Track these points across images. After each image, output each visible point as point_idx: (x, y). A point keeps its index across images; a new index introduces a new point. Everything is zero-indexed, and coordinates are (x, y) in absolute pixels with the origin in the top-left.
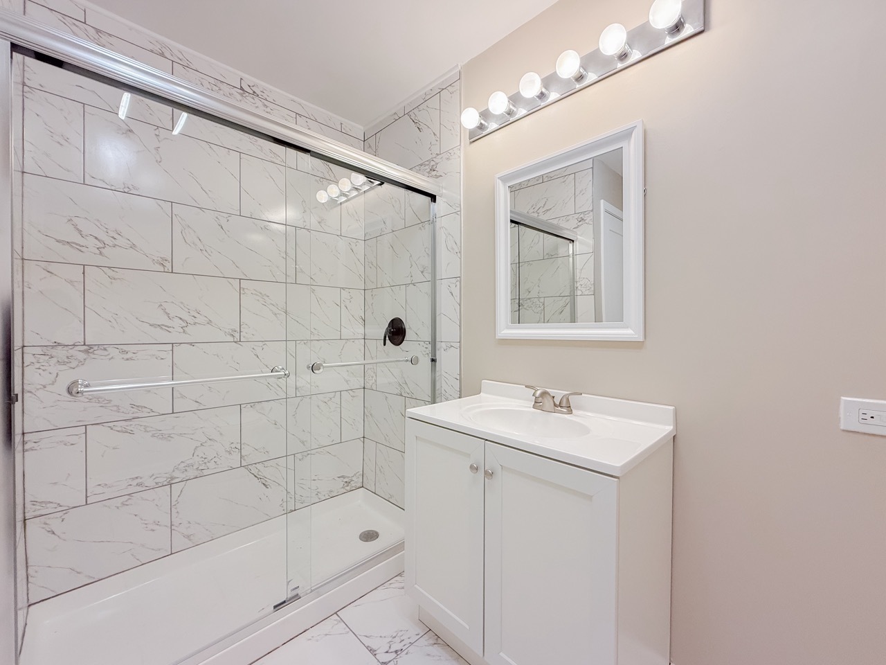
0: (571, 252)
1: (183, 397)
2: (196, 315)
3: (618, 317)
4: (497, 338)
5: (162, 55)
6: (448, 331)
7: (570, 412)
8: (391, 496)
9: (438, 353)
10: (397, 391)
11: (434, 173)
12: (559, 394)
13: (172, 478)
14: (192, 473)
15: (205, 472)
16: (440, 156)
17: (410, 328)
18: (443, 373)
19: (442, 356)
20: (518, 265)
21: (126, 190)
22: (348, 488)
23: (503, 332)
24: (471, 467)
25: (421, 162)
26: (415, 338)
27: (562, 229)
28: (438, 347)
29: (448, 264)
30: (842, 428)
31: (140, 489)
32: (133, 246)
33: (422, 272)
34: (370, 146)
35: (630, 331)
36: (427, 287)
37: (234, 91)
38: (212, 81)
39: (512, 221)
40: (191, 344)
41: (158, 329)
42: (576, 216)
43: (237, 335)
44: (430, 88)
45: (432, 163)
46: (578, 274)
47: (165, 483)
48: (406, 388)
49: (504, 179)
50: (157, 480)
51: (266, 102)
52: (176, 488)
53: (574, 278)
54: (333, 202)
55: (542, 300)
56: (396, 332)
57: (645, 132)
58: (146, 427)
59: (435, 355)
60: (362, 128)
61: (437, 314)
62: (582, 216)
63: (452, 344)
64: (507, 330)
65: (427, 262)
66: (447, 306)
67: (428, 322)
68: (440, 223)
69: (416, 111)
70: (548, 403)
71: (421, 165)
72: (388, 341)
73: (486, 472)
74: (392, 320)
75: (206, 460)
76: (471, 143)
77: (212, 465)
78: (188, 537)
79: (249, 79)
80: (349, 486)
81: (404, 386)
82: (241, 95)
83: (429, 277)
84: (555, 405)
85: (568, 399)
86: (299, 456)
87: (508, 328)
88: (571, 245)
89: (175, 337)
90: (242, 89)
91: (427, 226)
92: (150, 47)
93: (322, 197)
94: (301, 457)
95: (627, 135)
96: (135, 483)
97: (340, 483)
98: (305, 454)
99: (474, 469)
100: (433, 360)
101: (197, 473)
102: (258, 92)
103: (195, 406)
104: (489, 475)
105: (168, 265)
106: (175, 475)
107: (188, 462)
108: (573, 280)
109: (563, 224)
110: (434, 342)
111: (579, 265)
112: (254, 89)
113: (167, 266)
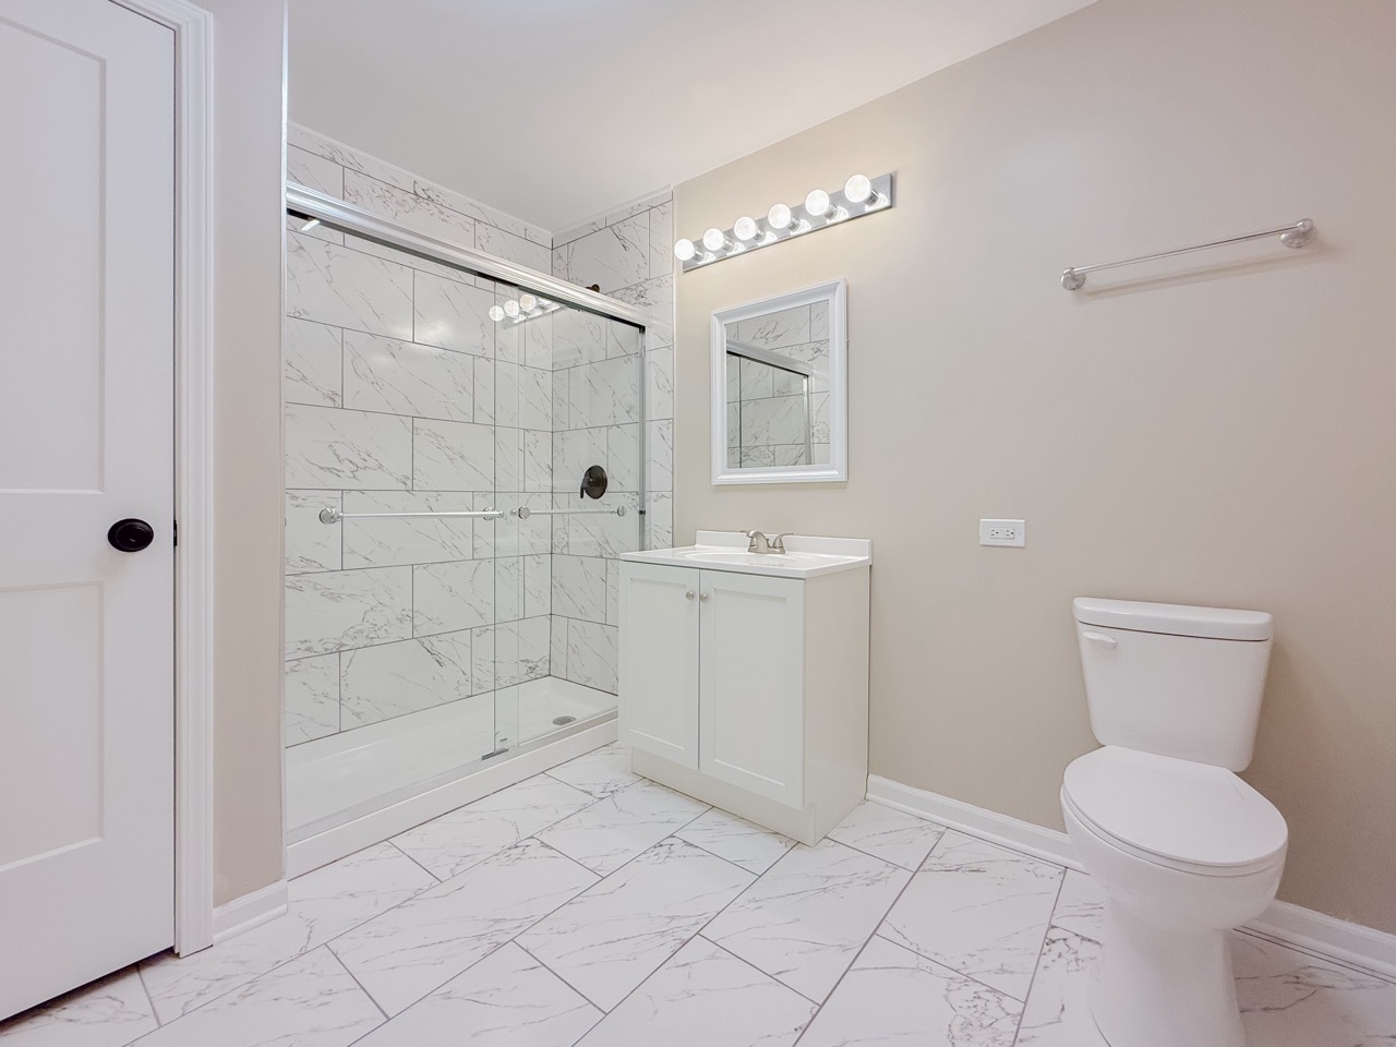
0: (805, 390)
1: (353, 552)
2: (366, 458)
4: (712, 483)
5: (333, 160)
6: (658, 479)
7: (783, 552)
8: (589, 679)
9: (647, 504)
10: (597, 553)
11: (642, 300)
12: (772, 537)
13: (342, 645)
14: (361, 641)
15: (376, 642)
16: (649, 282)
17: (613, 477)
18: (653, 527)
19: (651, 507)
20: (738, 405)
21: (296, 315)
22: (533, 675)
23: (719, 477)
24: (688, 595)
25: (627, 285)
26: (619, 488)
27: (794, 362)
28: (647, 498)
29: (659, 404)
30: (981, 543)
31: (309, 654)
32: (304, 378)
33: (628, 412)
34: (560, 257)
35: (836, 472)
36: (634, 430)
37: (407, 197)
38: (384, 186)
39: (728, 352)
40: (361, 491)
41: (328, 473)
42: (812, 345)
43: (409, 483)
44: (639, 202)
45: (640, 288)
46: (815, 417)
47: (334, 650)
48: (608, 549)
49: (720, 317)
50: (326, 646)
51: (442, 209)
52: (346, 656)
53: (809, 423)
54: (508, 322)
55: (771, 448)
56: (595, 483)
57: (847, 287)
58: (315, 584)
59: (644, 506)
60: (550, 233)
61: (647, 459)
62: (818, 345)
63: (664, 493)
65: (634, 401)
66: (657, 449)
67: (635, 469)
68: (650, 357)
69: (619, 225)
70: (763, 544)
71: (627, 289)
72: (585, 494)
73: (701, 597)
74: (590, 469)
75: (376, 628)
76: (685, 272)
77: (382, 633)
78: (358, 715)
79: (424, 182)
80: (533, 673)
81: (606, 545)
82: (415, 201)
83: (636, 418)
84: (769, 546)
85: (781, 541)
86: (476, 631)
87: (724, 474)
88: (805, 380)
89: (345, 483)
90: (416, 194)
91: (634, 359)
92: (321, 152)
93: (497, 314)
94: (478, 633)
95: (832, 289)
96: (303, 646)
97: (523, 668)
98: (484, 629)
99: (690, 596)
100: (642, 513)
101: (367, 642)
102: (433, 197)
103: (365, 564)
104: (702, 598)
105: (339, 400)
106: (344, 641)
107: (358, 628)
108: (809, 425)
109: (796, 356)
110: (642, 493)
111: (815, 407)
112: (429, 193)
113: (337, 401)
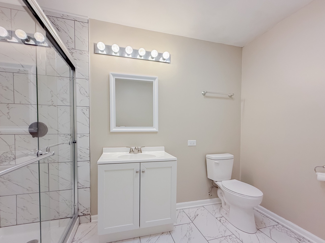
3: (151, 125)
4: (110, 132)
7: (141, 152)
18: (79, 148)
23: (113, 129)
29: (82, 100)
33: (62, 101)
35: (155, 129)
44: (68, 14)
57: (158, 80)
63: (84, 135)
64: (114, 129)
68: (77, 81)
69: (54, 18)
76: (95, 53)
85: (141, 149)
95: (154, 79)
99: (137, 172)
100: (75, 142)
